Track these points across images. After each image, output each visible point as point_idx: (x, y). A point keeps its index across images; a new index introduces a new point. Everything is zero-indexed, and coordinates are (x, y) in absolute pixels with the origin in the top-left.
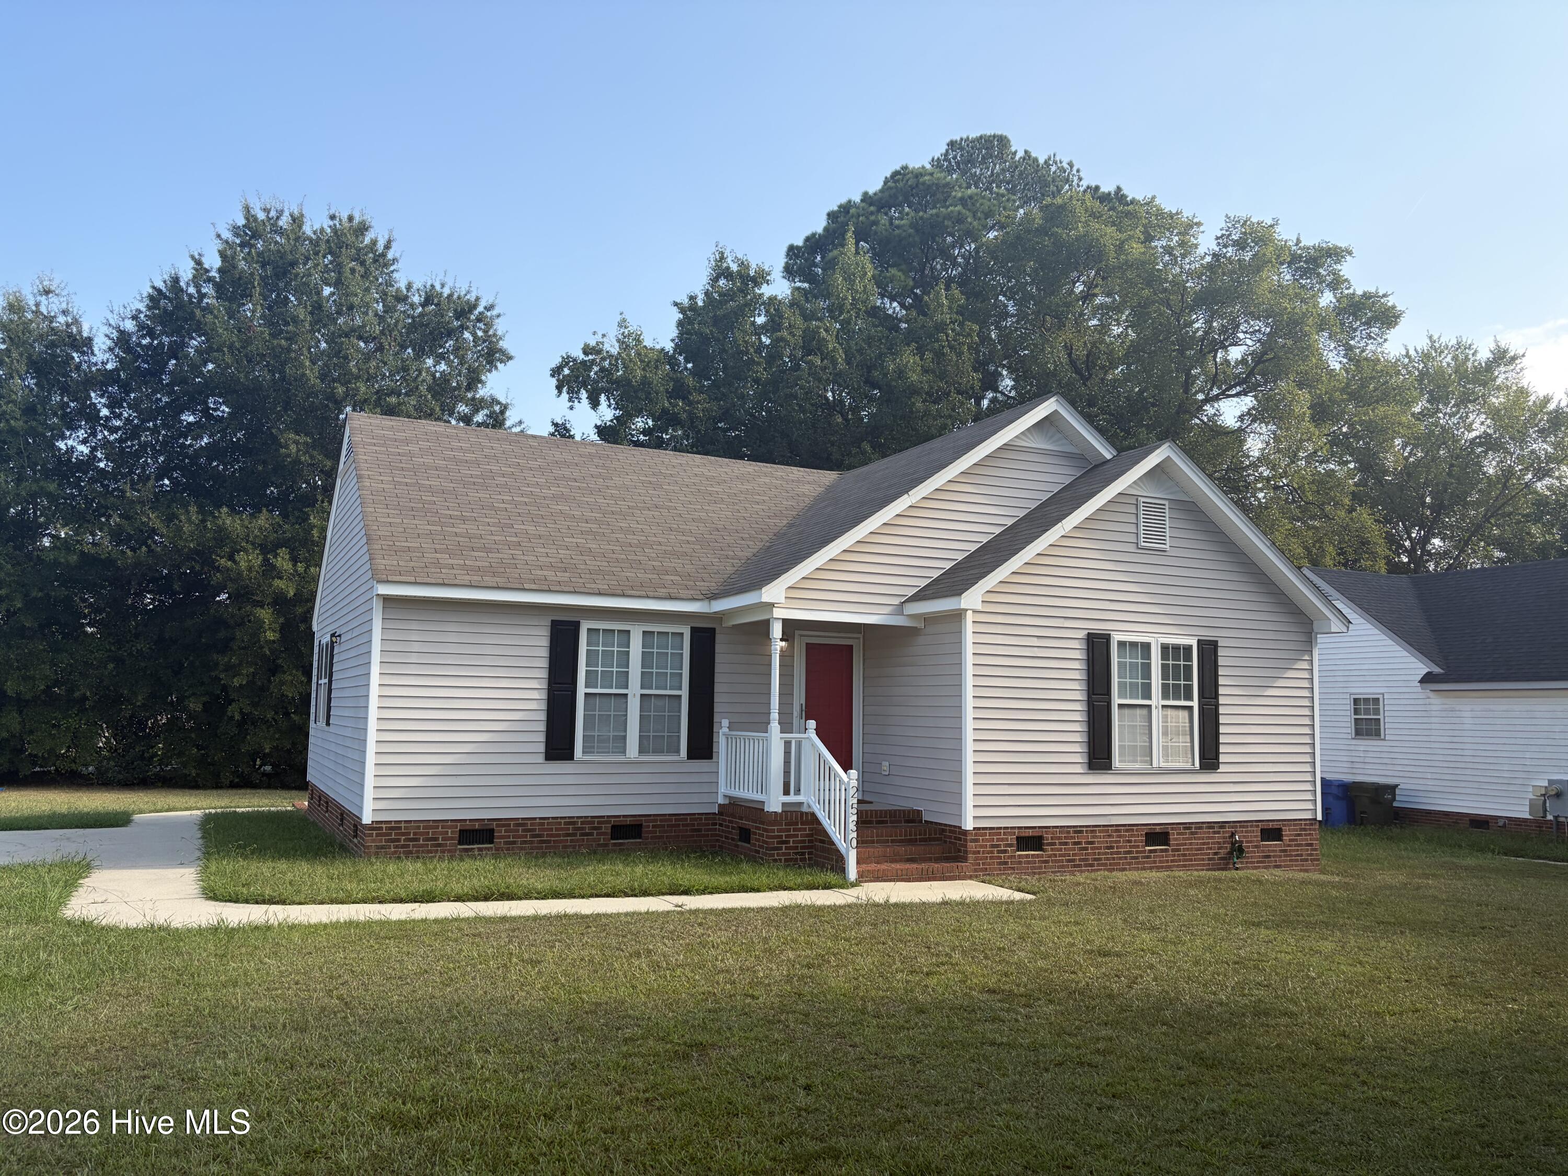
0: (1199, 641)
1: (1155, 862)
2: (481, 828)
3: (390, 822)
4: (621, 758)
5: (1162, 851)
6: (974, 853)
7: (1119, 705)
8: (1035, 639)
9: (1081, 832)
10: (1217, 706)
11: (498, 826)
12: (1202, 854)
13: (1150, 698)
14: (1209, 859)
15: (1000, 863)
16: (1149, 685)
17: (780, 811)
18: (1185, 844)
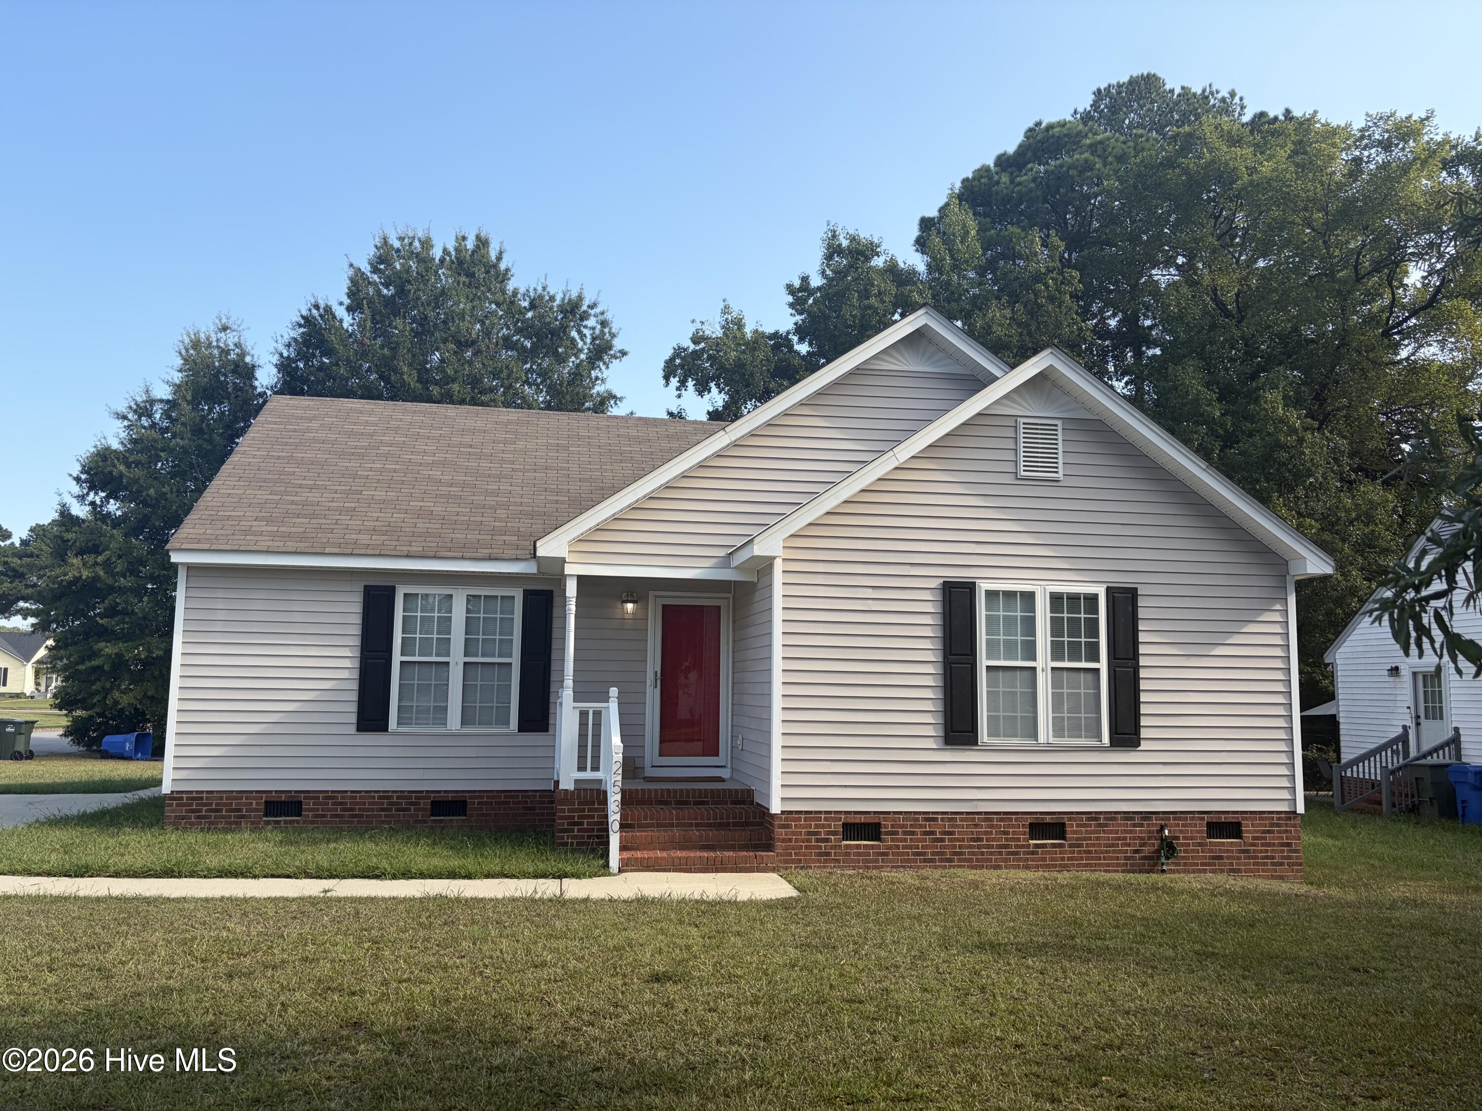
0: (1108, 589)
1: (1044, 859)
2: (287, 800)
3: (192, 792)
4: (441, 730)
5: (1054, 846)
6: (784, 841)
7: (987, 667)
8: (870, 590)
9: (935, 819)
10: (1136, 668)
11: (305, 798)
12: (1114, 852)
13: (1035, 659)
14: (1126, 858)
15: (820, 854)
16: (1034, 643)
17: (572, 789)
18: (1090, 839)
